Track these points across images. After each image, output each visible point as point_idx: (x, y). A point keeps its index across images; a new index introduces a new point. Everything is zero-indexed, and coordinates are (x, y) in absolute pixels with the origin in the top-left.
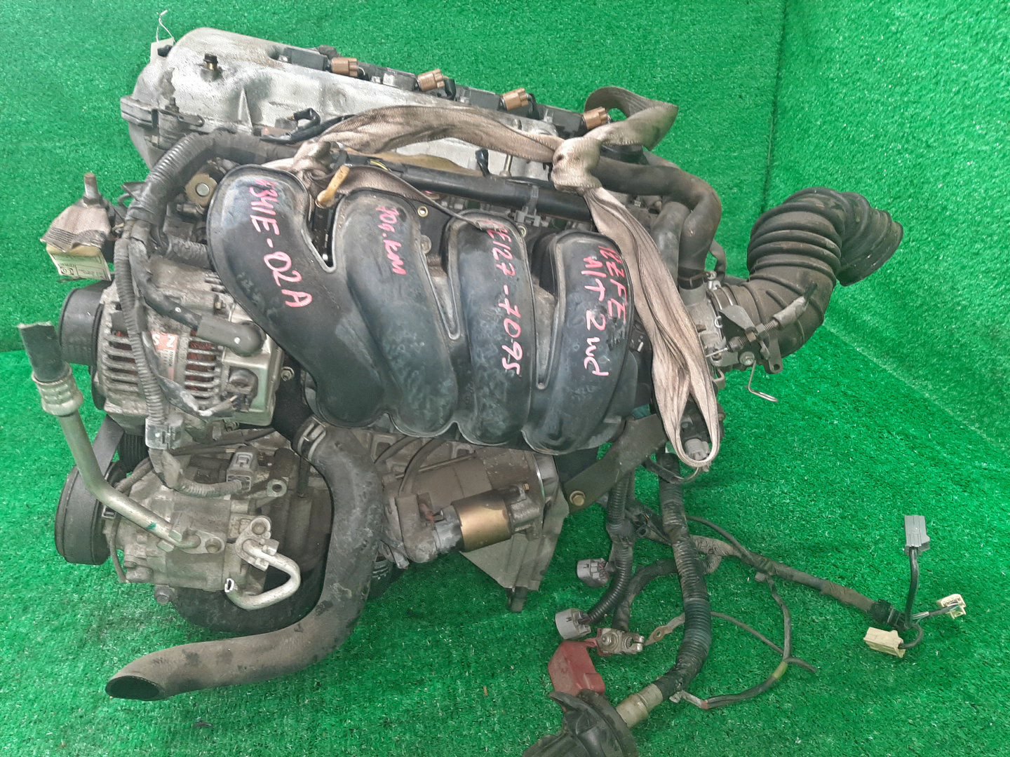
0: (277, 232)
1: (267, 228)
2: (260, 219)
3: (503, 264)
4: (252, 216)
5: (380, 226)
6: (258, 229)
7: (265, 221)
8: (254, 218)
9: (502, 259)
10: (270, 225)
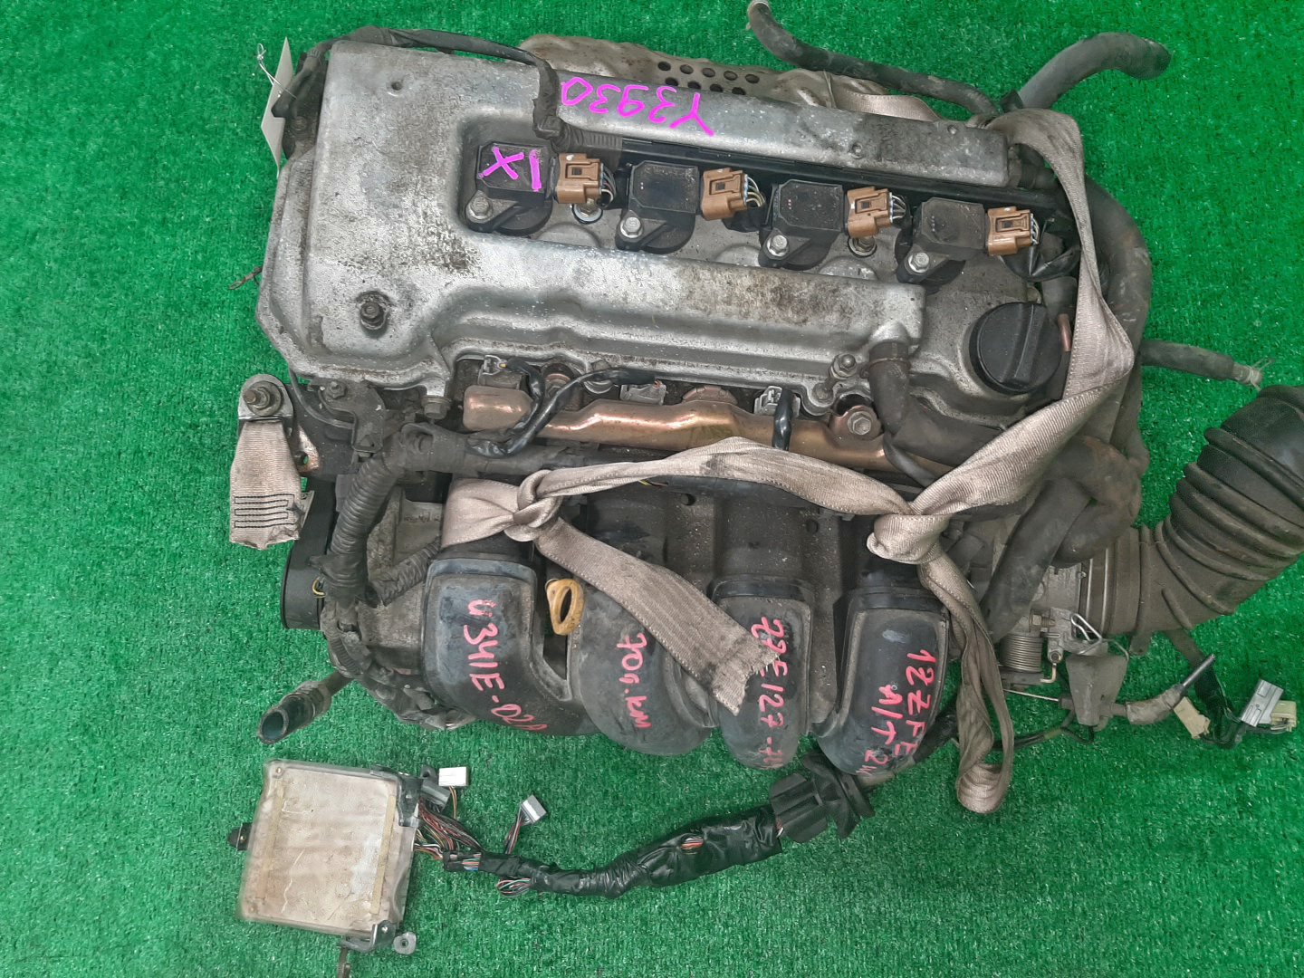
0: (501, 686)
1: (490, 686)
2: (479, 677)
3: (770, 716)
4: (471, 675)
5: (621, 680)
6: (481, 689)
7: (487, 678)
8: (474, 677)
9: (769, 708)
10: (493, 681)
